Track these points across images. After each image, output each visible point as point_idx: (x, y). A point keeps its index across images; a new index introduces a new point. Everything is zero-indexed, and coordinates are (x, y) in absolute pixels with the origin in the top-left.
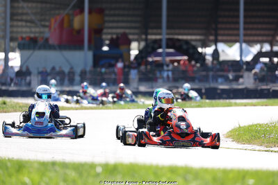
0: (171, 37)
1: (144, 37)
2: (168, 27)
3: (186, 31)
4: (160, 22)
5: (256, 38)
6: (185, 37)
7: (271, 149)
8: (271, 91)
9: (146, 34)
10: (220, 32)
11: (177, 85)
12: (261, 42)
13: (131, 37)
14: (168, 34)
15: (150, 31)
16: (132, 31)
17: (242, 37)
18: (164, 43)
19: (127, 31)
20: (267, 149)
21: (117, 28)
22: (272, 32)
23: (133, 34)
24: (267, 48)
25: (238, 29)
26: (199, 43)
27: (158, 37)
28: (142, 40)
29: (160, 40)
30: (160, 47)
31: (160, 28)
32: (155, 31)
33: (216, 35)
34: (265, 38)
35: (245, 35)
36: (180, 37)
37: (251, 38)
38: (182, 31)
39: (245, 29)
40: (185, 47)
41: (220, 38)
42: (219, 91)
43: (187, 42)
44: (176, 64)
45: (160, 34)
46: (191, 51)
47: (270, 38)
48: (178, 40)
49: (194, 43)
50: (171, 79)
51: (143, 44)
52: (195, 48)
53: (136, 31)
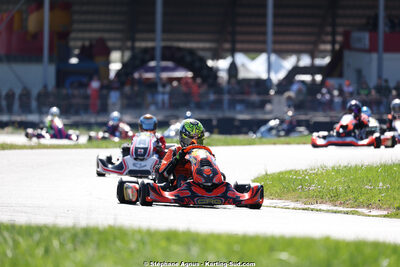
0: (169, 44)
1: (129, 44)
2: (165, 31)
3: (191, 36)
4: (153, 22)
5: (290, 47)
6: (188, 45)
7: (312, 207)
8: (311, 123)
9: (134, 40)
10: (239, 37)
11: (176, 113)
12: (298, 52)
13: (110, 44)
14: (164, 40)
15: (138, 36)
16: (113, 35)
17: (270, 45)
18: (158, 53)
19: (106, 35)
20: (306, 206)
21: (90, 31)
22: (312, 38)
23: (115, 40)
24: (305, 61)
25: (264, 33)
26: (208, 54)
27: (150, 44)
28: (127, 49)
29: (153, 49)
30: (153, 59)
31: (153, 31)
32: (145, 36)
33: (234, 42)
34: (303, 47)
35: (275, 42)
36: (182, 45)
37: (284, 47)
38: (184, 36)
39: (275, 33)
40: (188, 59)
41: (238, 46)
42: (237, 123)
43: (191, 52)
44: (175, 84)
45: (153, 40)
46: (197, 64)
47: (310, 47)
48: (179, 49)
49: (201, 53)
50: (167, 105)
51: (128, 54)
52: (203, 61)
53: (118, 36)
